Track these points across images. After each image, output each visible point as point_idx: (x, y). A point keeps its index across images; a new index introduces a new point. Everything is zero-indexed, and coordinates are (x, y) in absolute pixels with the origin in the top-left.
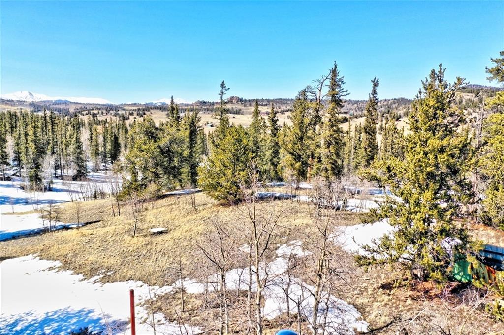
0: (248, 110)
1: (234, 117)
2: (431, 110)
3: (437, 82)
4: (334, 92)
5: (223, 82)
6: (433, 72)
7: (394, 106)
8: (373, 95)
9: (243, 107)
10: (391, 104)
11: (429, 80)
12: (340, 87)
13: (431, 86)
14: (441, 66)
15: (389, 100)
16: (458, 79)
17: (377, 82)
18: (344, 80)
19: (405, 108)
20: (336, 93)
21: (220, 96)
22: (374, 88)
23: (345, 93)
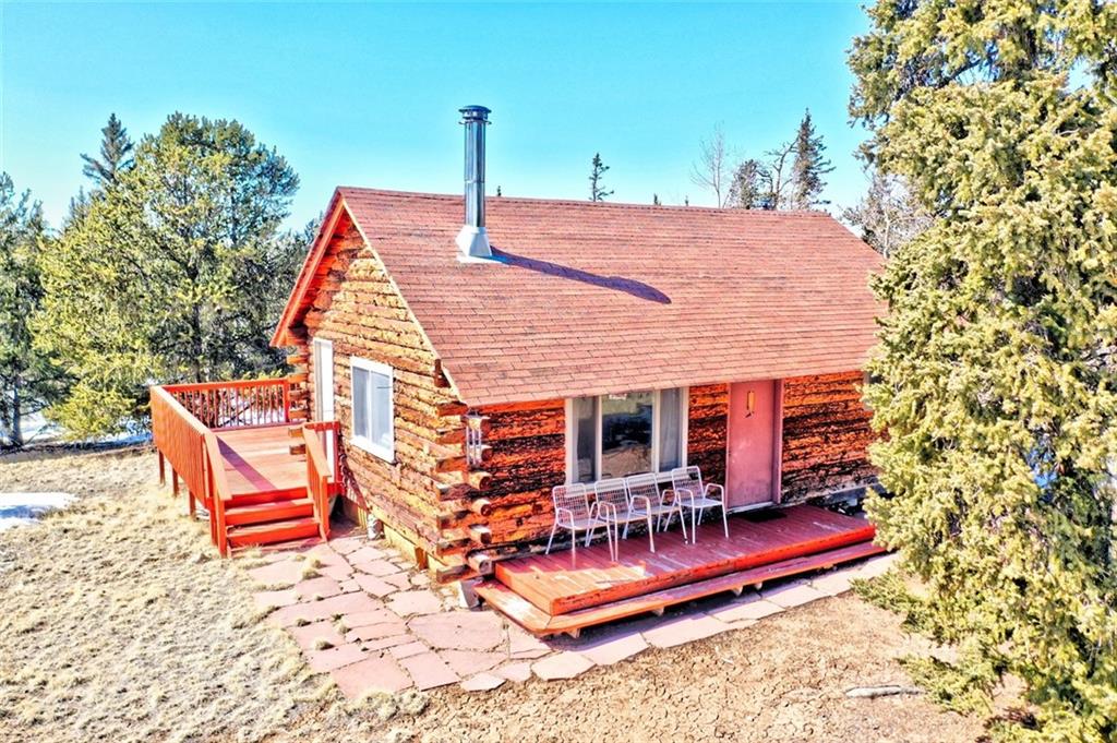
5: (598, 156)
12: (818, 155)
18: (824, 143)
21: (592, 181)
23: (825, 168)
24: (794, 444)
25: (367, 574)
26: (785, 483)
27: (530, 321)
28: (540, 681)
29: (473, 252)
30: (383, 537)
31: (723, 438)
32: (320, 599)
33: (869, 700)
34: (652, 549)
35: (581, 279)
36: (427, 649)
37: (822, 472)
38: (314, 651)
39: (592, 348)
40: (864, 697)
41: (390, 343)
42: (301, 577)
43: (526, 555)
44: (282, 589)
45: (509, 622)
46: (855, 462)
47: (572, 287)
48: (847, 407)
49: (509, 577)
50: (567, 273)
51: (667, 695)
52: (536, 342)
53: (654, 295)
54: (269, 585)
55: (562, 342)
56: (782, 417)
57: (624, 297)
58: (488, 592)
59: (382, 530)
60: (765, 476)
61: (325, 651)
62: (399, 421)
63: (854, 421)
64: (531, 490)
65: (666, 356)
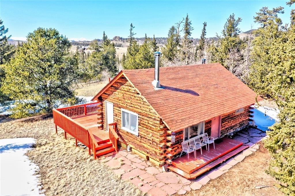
0: (126, 45)
1: (118, 49)
2: (230, 28)
3: (232, 19)
4: (187, 28)
6: (231, 15)
7: (210, 42)
8: (204, 31)
9: (123, 43)
10: (209, 41)
11: (229, 18)
12: (190, 26)
13: (230, 20)
14: (233, 14)
15: (208, 39)
16: (239, 18)
17: (206, 24)
18: (191, 23)
19: (216, 43)
20: (188, 29)
21: (130, 31)
22: (204, 27)
23: (192, 29)
24: (223, 124)
25: (135, 163)
26: (221, 133)
27: (175, 106)
28: (193, 190)
29: (157, 87)
30: (132, 151)
31: (211, 125)
32: (130, 171)
33: (260, 189)
34: (202, 154)
35: (181, 91)
36: (164, 184)
37: (228, 129)
38: (140, 187)
39: (189, 111)
40: (259, 189)
41: (137, 108)
42: (120, 165)
43: (176, 158)
44: (118, 169)
45: (177, 175)
46: (233, 126)
47: (179, 94)
48: (232, 114)
49: (175, 164)
50: (177, 90)
51: (221, 192)
52: (179, 111)
53: (195, 93)
54: (115, 168)
55: (184, 110)
56: (221, 119)
57: (190, 95)
58: (170, 168)
59: (131, 149)
60: (217, 132)
61: (142, 187)
62: (140, 127)
63: (234, 117)
64: (177, 144)
65: (203, 111)
